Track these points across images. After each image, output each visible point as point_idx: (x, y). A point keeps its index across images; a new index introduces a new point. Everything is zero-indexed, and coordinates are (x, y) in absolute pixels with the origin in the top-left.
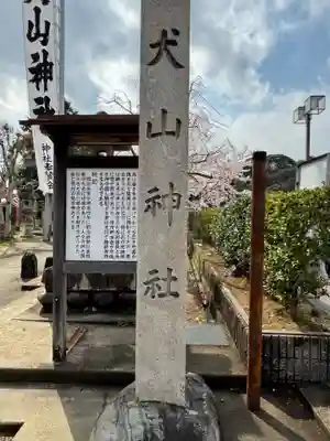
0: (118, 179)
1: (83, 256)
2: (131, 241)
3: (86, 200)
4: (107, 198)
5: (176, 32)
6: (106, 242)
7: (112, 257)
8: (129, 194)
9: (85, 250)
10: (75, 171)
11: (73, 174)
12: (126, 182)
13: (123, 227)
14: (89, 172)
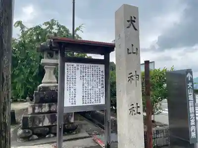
0: (88, 68)
1: (72, 104)
2: (94, 95)
3: (74, 77)
4: (83, 76)
5: (135, 18)
6: (83, 96)
7: (86, 103)
8: (93, 75)
9: (74, 100)
10: (69, 64)
11: (68, 65)
12: (92, 69)
13: (90, 89)
14: (75, 65)
